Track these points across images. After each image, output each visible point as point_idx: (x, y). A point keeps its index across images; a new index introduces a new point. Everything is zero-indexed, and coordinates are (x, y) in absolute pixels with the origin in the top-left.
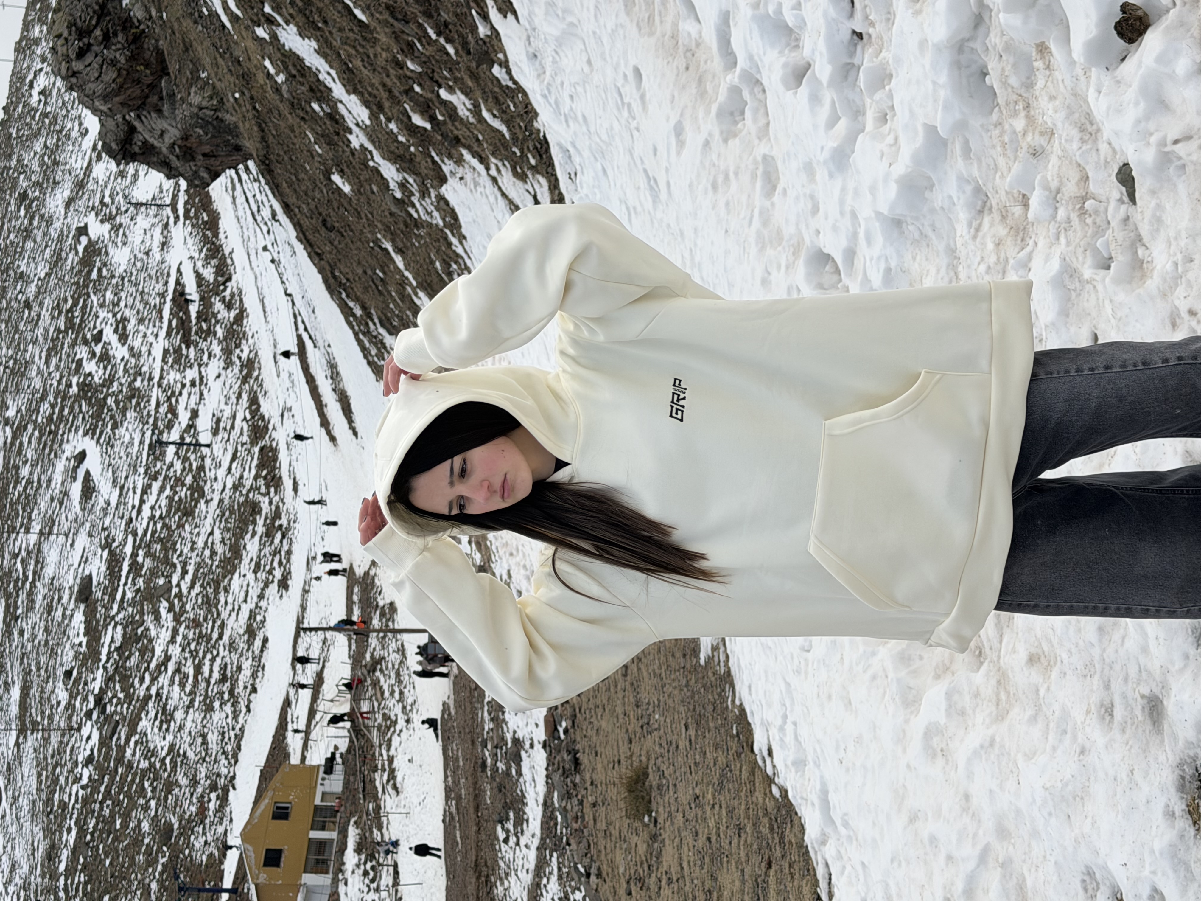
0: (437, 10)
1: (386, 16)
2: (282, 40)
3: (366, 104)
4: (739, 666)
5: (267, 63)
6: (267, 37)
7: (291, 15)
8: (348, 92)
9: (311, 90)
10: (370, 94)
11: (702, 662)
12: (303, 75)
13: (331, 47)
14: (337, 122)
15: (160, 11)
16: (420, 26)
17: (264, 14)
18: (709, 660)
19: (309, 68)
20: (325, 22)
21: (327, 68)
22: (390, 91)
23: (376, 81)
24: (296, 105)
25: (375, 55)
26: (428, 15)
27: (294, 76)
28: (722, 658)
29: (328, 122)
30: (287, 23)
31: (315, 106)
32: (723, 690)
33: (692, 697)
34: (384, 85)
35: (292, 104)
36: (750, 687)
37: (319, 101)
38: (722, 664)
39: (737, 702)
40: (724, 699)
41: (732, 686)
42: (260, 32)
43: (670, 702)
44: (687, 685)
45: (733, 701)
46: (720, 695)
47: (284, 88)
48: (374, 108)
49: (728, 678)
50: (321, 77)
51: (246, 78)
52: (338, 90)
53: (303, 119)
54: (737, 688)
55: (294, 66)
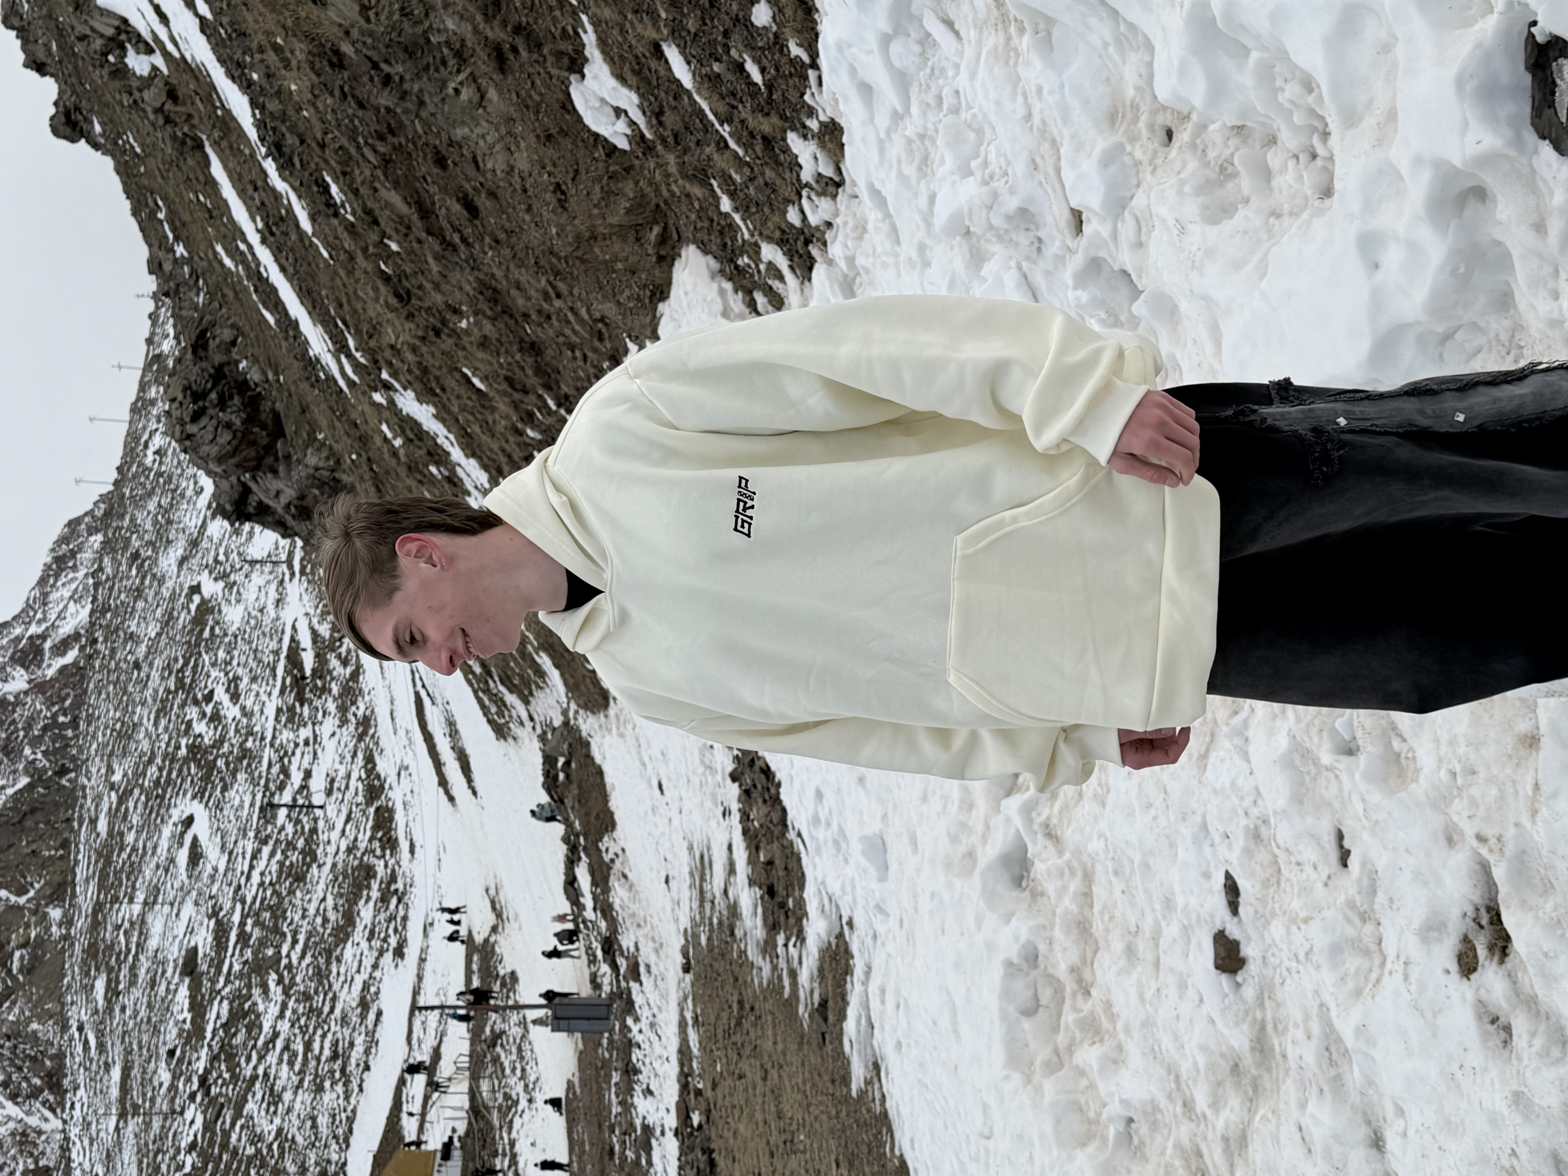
0: (557, 383)
1: (505, 386)
2: (400, 405)
3: (485, 467)
4: (898, 1112)
5: (384, 427)
6: (384, 402)
7: (409, 382)
8: (467, 456)
9: (429, 453)
10: (489, 458)
11: (854, 1093)
12: (420, 439)
13: (449, 412)
14: (455, 485)
15: (276, 374)
16: (540, 397)
17: (381, 381)
18: (862, 1093)
19: (427, 433)
20: (443, 389)
21: (445, 432)
22: (509, 456)
23: (495, 446)
24: (413, 468)
25: (494, 422)
26: (548, 388)
27: (411, 441)
28: (878, 1096)
29: (446, 485)
30: (405, 389)
31: (433, 469)
32: (880, 1133)
33: (844, 1131)
34: (503, 450)
35: (410, 468)
36: (912, 1141)
37: (437, 464)
38: (877, 1102)
39: (897, 1153)
40: (882, 1145)
41: (890, 1130)
42: (378, 397)
43: (817, 1125)
44: (837, 1117)
45: (892, 1149)
46: (875, 1137)
47: (402, 452)
48: (494, 472)
49: (884, 1119)
50: (439, 441)
51: (364, 440)
52: (456, 454)
53: (420, 482)
54: (897, 1135)
55: (412, 430)
